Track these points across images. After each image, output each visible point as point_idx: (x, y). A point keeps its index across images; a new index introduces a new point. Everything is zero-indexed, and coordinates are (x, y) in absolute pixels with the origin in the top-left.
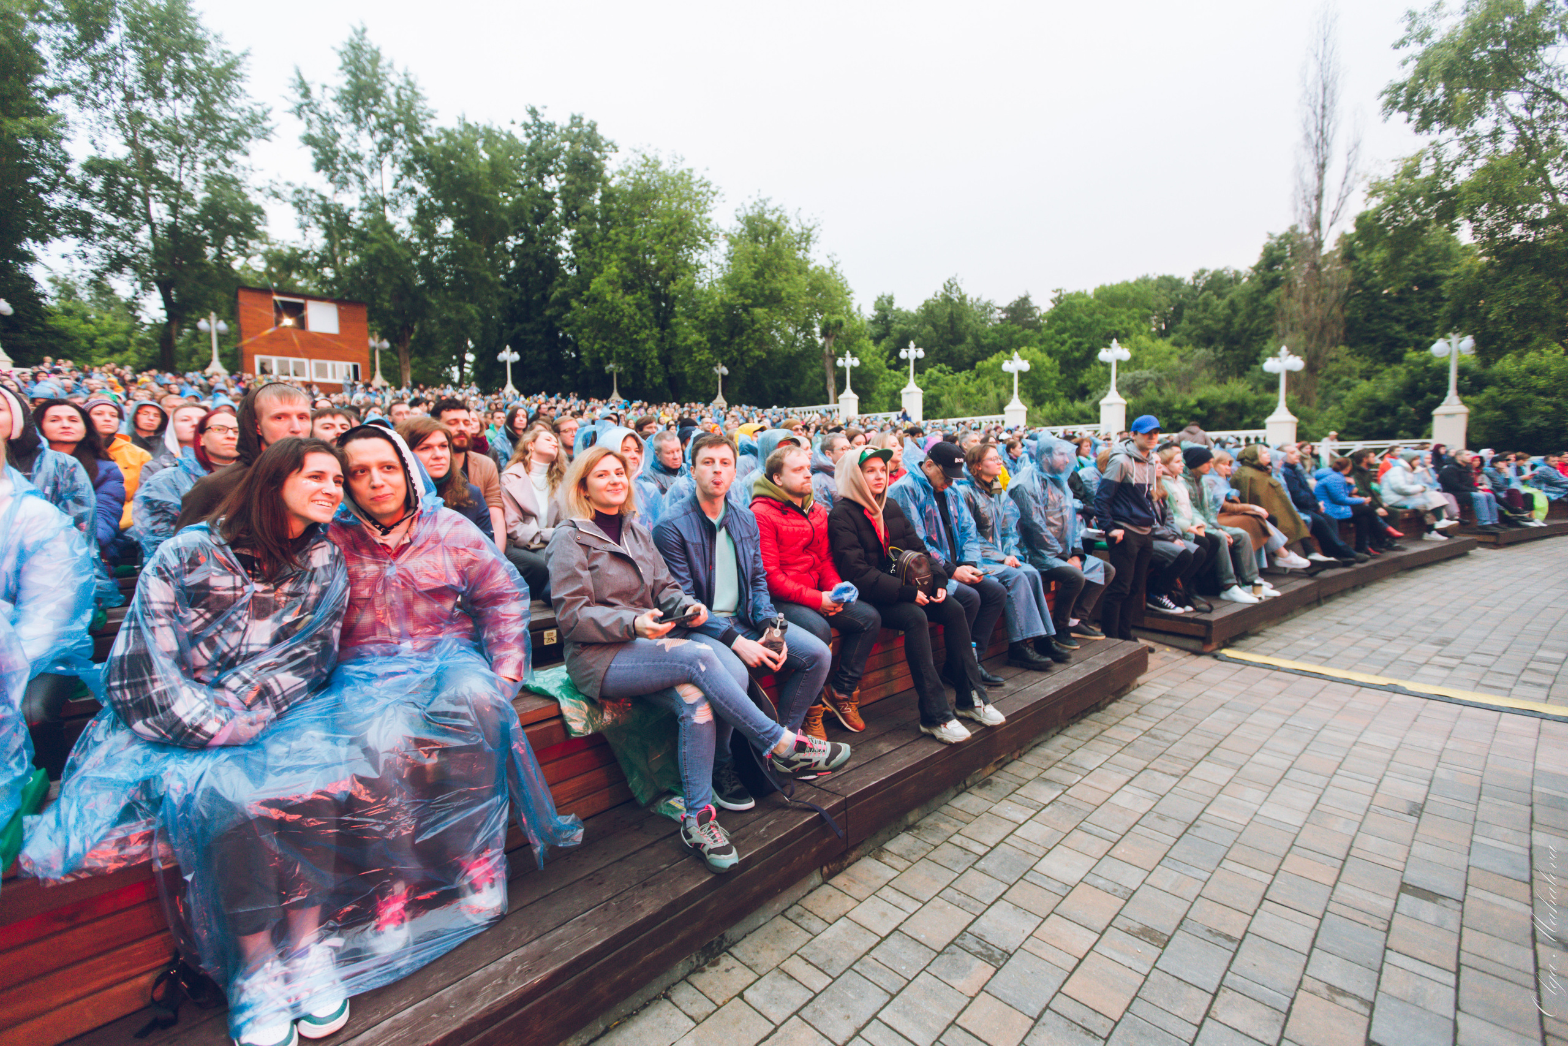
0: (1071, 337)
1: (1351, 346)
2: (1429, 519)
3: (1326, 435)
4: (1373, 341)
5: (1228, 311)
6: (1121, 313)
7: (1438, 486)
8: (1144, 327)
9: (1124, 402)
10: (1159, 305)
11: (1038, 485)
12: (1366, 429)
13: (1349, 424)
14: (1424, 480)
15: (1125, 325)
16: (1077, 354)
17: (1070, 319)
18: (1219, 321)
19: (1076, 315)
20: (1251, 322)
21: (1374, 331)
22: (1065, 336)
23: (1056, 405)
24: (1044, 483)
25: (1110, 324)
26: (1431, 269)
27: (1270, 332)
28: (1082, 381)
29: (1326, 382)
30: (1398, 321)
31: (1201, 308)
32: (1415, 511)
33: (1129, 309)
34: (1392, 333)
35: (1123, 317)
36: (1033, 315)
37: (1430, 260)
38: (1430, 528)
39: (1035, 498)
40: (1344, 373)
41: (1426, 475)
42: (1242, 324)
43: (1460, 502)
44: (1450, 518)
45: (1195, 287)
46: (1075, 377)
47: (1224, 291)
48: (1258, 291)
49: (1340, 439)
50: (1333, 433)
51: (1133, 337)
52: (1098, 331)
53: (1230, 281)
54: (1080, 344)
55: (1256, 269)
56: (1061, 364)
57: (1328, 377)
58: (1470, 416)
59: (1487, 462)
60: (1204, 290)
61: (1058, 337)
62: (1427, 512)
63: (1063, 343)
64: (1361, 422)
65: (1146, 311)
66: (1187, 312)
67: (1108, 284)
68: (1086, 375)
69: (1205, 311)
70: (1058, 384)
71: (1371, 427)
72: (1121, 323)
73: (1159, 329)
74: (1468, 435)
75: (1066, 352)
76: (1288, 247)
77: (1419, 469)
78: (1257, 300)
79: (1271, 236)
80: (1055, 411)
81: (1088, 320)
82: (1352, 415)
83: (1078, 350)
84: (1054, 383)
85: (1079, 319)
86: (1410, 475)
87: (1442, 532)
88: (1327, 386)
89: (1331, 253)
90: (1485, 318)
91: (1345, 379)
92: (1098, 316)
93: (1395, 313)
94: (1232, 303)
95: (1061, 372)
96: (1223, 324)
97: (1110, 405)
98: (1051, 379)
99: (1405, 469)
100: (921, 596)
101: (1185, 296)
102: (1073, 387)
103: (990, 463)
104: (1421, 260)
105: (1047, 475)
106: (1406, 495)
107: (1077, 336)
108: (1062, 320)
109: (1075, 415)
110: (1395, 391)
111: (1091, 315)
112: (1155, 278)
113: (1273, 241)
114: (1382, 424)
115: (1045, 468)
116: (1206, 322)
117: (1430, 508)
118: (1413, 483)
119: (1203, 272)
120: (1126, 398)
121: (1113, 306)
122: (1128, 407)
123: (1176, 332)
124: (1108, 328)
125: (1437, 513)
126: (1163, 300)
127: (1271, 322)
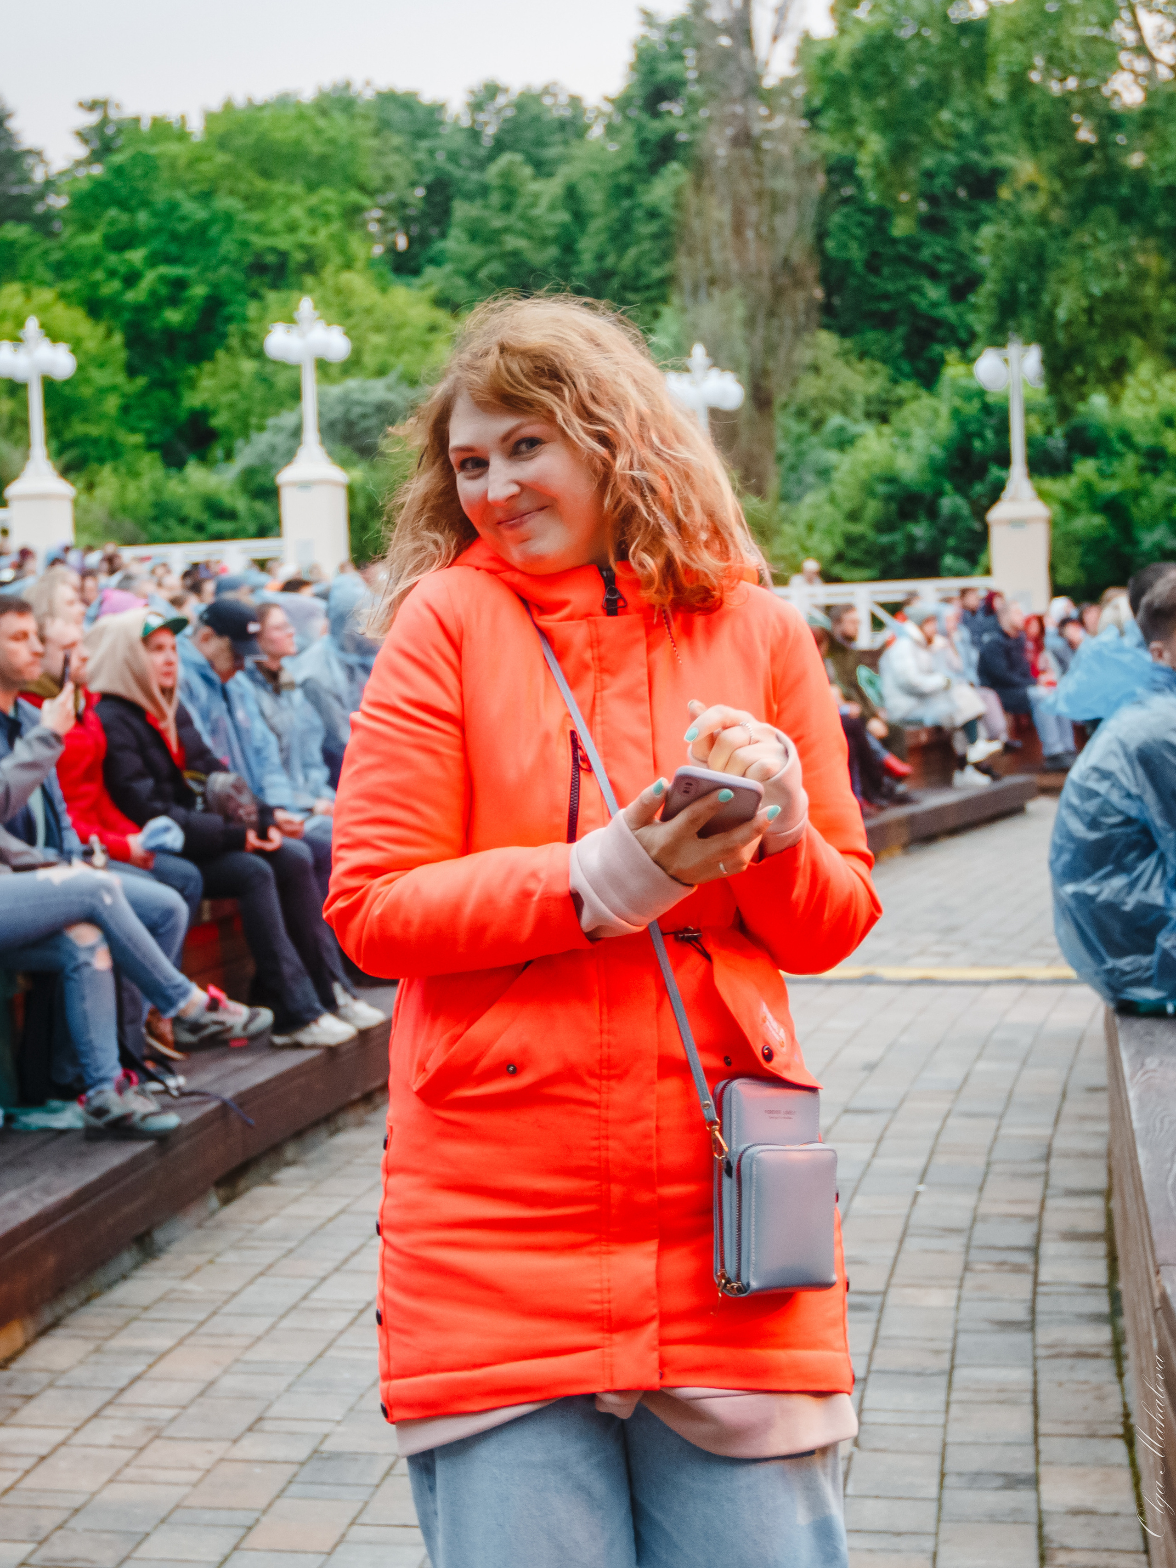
0: (153, 260)
1: (844, 332)
2: (959, 743)
3: (798, 569)
4: (886, 322)
5: (563, 216)
6: (291, 199)
7: (973, 676)
8: (356, 245)
9: (338, 475)
10: (389, 180)
11: (340, 675)
12: (884, 552)
13: (851, 540)
14: (950, 665)
15: (303, 236)
16: (173, 316)
17: (145, 204)
18: (544, 241)
19: (161, 196)
20: (622, 250)
21: (886, 297)
22: (136, 256)
23: (134, 474)
24: (350, 670)
25: (259, 229)
26: (986, 151)
27: (667, 281)
28: (193, 400)
29: (797, 427)
30: (934, 276)
31: (495, 199)
32: (938, 730)
33: (312, 187)
34: (923, 305)
35: (297, 211)
36: (25, 179)
37: (984, 127)
38: (962, 762)
39: (338, 698)
40: (831, 403)
41: (950, 653)
42: (600, 257)
43: (1007, 707)
44: (992, 738)
45: (474, 134)
46: (172, 386)
47: (551, 153)
48: (630, 168)
49: (828, 578)
50: (811, 565)
51: (328, 272)
52: (228, 247)
53: (563, 125)
54: (180, 284)
55: (622, 104)
56: (130, 343)
57: (801, 414)
58: (1053, 524)
59: (1051, 627)
60: (500, 146)
61: (112, 259)
62: (954, 729)
63: (131, 279)
64: (871, 535)
65: (355, 196)
66: (462, 210)
67: (240, 101)
68: (206, 383)
69: (507, 208)
70: (125, 409)
71: (890, 549)
72: (292, 228)
73: (392, 249)
74: (1053, 568)
75: (139, 309)
76: (690, 54)
77: (939, 642)
78: (628, 192)
79: (649, 18)
80: (132, 495)
81: (200, 214)
82: (853, 516)
83: (174, 301)
84: (112, 404)
85: (173, 206)
86: (924, 656)
87: (981, 767)
88: (800, 438)
89: (787, 83)
90: (1051, 316)
91: (835, 420)
92: (225, 202)
93: (925, 254)
94: (571, 194)
95: (132, 371)
96: (553, 251)
97: (305, 485)
98: (103, 392)
99: (917, 643)
100: (252, 837)
101: (453, 157)
102: (166, 419)
103: (276, 634)
104: (966, 126)
105: (354, 659)
106: (921, 695)
107: (170, 260)
108: (123, 205)
109: (193, 510)
110: (932, 459)
111: (205, 197)
112: (368, 95)
113: (656, 36)
114: (911, 539)
115: (349, 645)
116: (512, 242)
117: (960, 719)
118: (930, 672)
119: (492, 90)
120: (344, 464)
121: (266, 174)
122: (352, 492)
123: (436, 261)
124: (259, 241)
125: (970, 729)
126: (401, 170)
127: (667, 255)
